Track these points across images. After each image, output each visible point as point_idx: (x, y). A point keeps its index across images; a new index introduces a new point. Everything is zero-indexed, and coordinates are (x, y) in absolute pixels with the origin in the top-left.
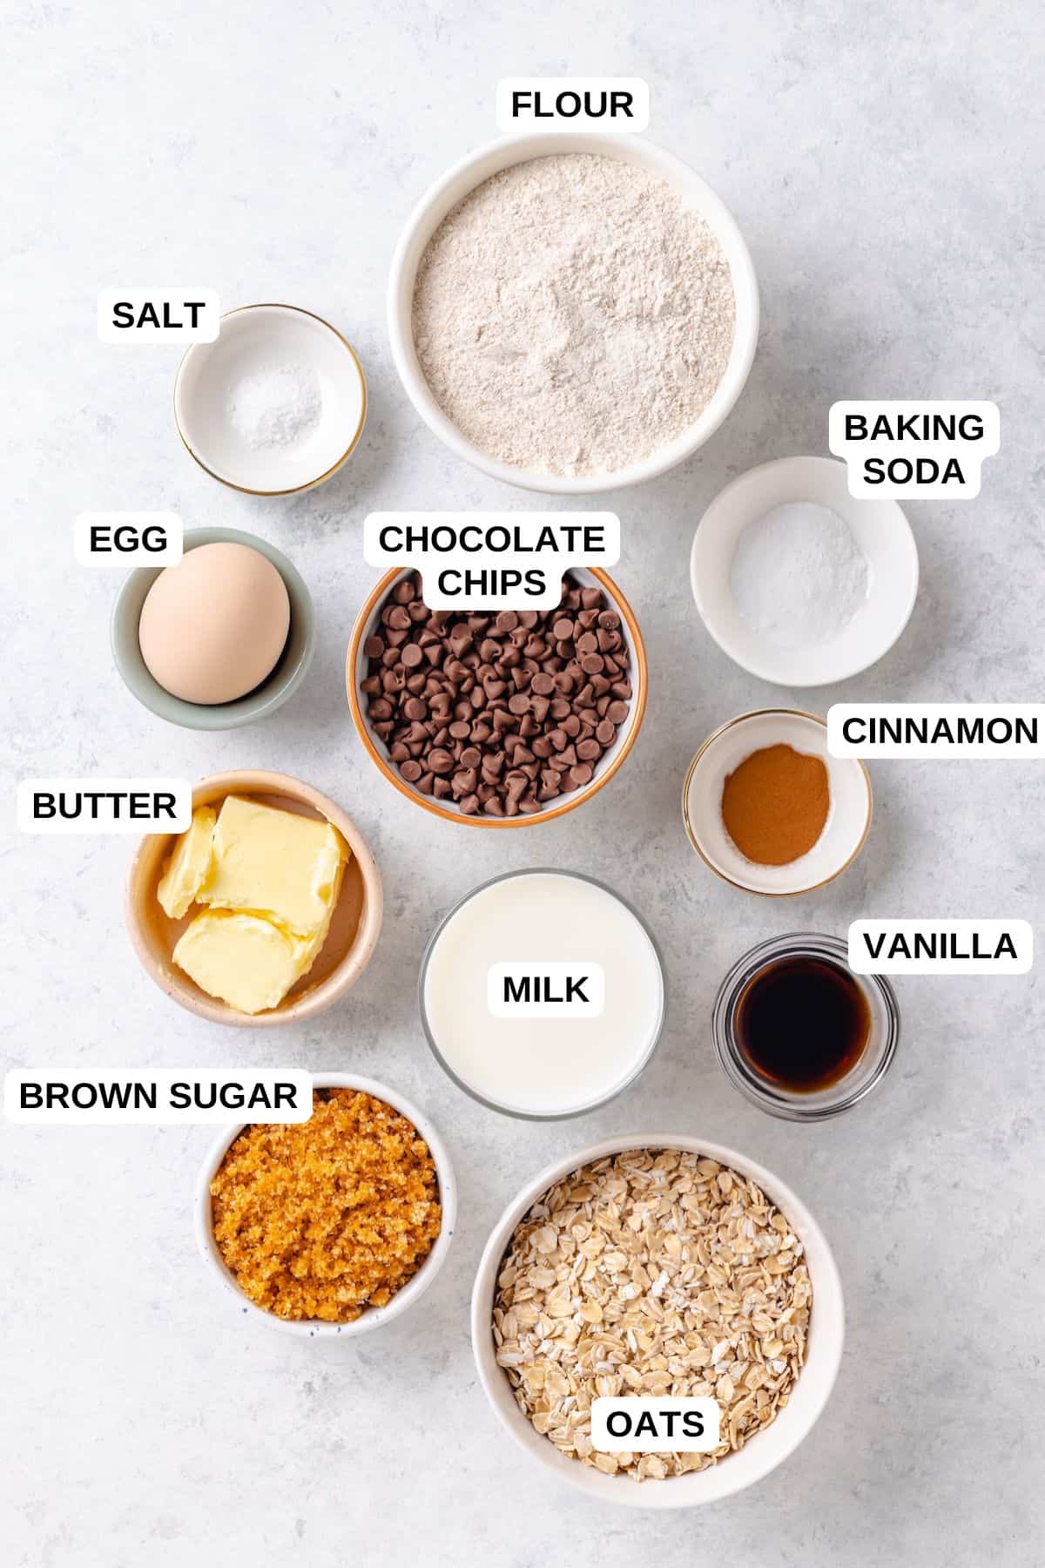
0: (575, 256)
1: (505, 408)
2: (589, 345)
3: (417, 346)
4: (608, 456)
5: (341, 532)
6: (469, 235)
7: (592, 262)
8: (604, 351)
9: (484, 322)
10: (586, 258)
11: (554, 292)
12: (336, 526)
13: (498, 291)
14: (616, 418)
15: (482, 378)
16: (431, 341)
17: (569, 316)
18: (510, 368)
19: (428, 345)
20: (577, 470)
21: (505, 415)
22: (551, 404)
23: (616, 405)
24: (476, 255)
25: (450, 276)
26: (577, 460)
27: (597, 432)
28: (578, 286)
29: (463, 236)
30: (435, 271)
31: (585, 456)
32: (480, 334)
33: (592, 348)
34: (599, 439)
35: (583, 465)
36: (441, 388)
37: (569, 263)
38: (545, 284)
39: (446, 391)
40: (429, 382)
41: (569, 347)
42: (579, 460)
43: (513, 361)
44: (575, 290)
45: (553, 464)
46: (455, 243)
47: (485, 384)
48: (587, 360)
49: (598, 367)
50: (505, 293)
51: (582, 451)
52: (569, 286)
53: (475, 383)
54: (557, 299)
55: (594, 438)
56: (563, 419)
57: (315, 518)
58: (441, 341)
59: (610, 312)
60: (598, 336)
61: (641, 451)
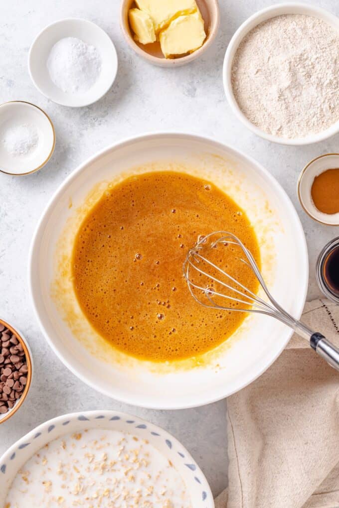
0: (301, 55)
1: (258, 102)
2: (296, 89)
3: (232, 69)
4: (290, 132)
5: (102, 125)
6: (264, 34)
7: (306, 59)
8: (301, 93)
9: (260, 68)
10: (305, 57)
11: (290, 65)
12: (100, 123)
13: (269, 58)
14: (298, 119)
15: (253, 89)
16: (238, 69)
17: (293, 76)
18: (264, 88)
19: (237, 70)
20: (277, 133)
21: (257, 105)
22: (276, 106)
23: (299, 114)
24: (265, 42)
25: (253, 48)
26: (278, 130)
27: (289, 122)
28: (299, 66)
29: (262, 34)
30: (248, 44)
31: (281, 129)
32: (257, 72)
33: (297, 90)
34: (289, 124)
35: (280, 132)
36: (237, 88)
37: (298, 57)
38: (287, 62)
39: (237, 89)
40: (232, 84)
41: (289, 87)
42: (279, 130)
43: (266, 86)
44: (298, 67)
45: (269, 128)
46: (258, 35)
47: (253, 91)
48: (294, 94)
49: (297, 98)
50: (271, 59)
51: (281, 127)
52: (296, 65)
53: (249, 89)
54: (290, 68)
55: (287, 124)
56: (278, 113)
57: (91, 120)
58: (242, 70)
59: (308, 79)
60: (300, 87)
61: (302, 134)
